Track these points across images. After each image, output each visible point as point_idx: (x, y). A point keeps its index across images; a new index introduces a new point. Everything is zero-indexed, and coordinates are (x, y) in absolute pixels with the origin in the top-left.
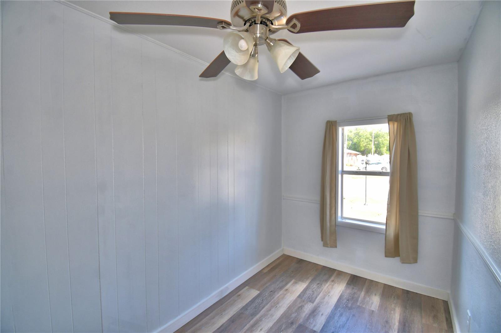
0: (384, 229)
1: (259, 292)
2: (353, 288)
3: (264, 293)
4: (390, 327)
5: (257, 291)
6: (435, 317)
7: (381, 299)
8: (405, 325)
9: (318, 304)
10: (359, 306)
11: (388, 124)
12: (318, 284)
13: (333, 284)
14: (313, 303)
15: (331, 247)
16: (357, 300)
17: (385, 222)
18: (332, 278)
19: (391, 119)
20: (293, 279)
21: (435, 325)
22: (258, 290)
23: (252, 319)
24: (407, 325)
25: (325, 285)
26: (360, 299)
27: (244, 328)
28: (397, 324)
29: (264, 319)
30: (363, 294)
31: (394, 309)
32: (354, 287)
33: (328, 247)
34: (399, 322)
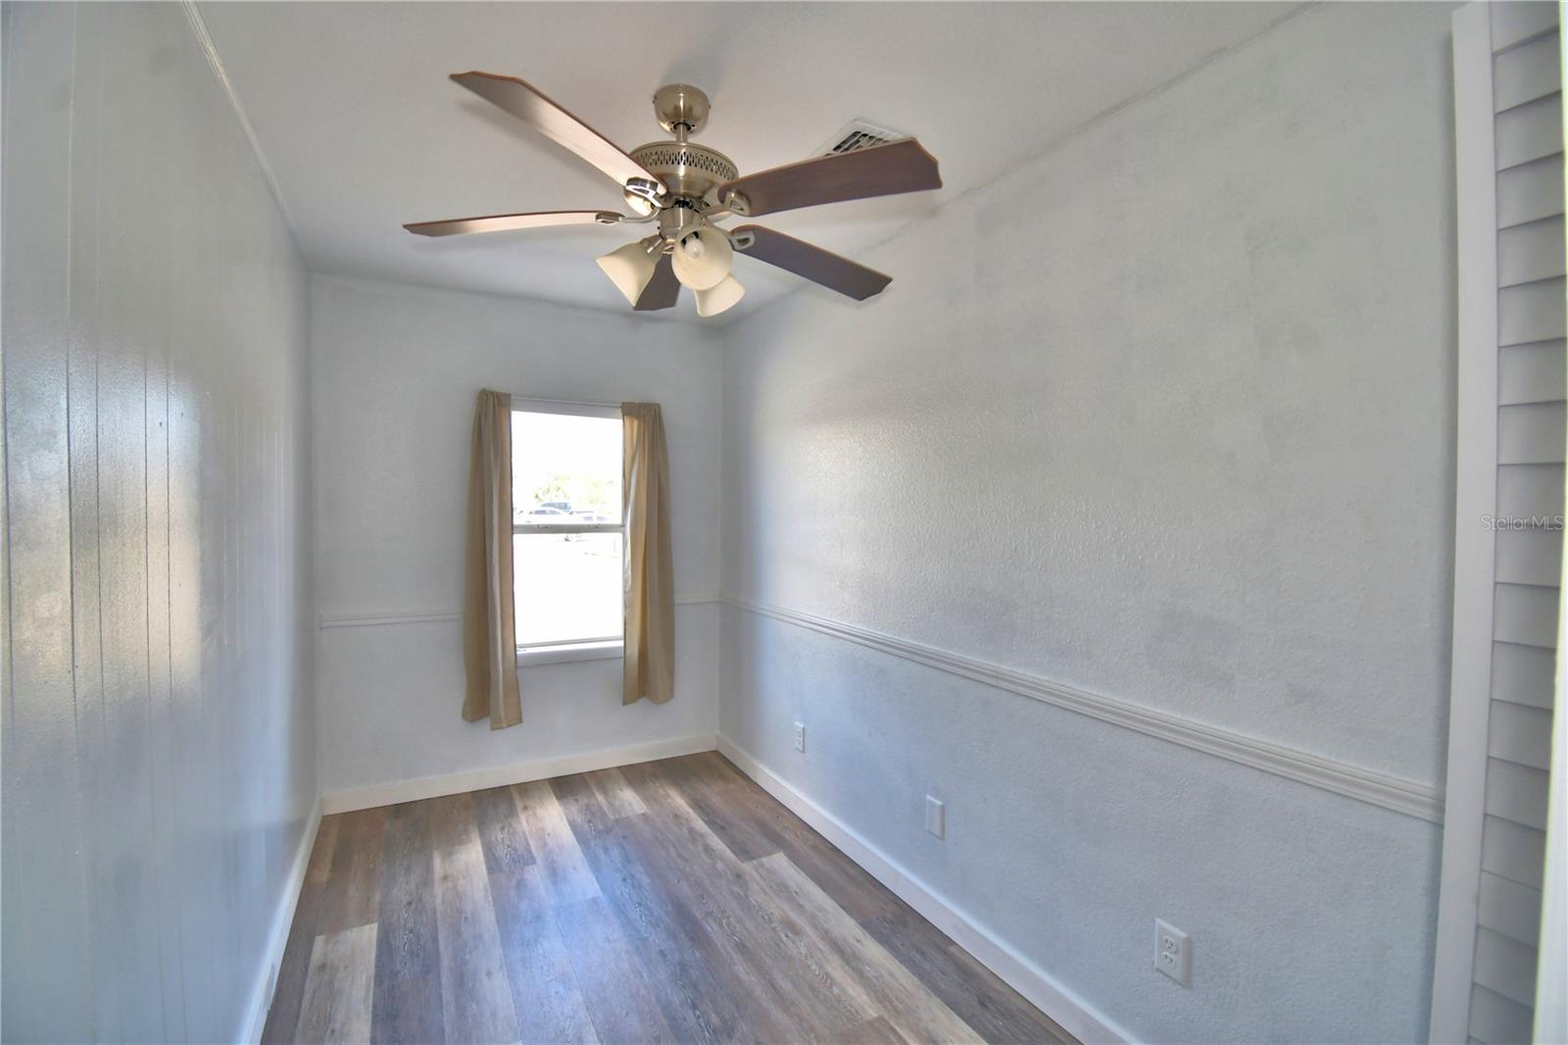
0: (620, 647)
1: (375, 926)
2: (576, 800)
3: (396, 917)
4: (687, 820)
5: (367, 927)
6: (723, 777)
7: (636, 791)
8: (701, 807)
9: (547, 859)
10: (617, 820)
11: (621, 421)
12: (503, 828)
13: (530, 812)
14: (533, 861)
15: (509, 726)
16: (603, 813)
17: (620, 633)
18: (519, 804)
19: (630, 410)
20: (432, 853)
21: (732, 786)
22: (368, 921)
23: (439, 976)
24: (702, 805)
25: (520, 823)
26: (606, 809)
27: (444, 1002)
28: (691, 811)
29: (467, 957)
30: (600, 798)
31: (668, 795)
32: (577, 797)
33: (501, 728)
34: (692, 807)
